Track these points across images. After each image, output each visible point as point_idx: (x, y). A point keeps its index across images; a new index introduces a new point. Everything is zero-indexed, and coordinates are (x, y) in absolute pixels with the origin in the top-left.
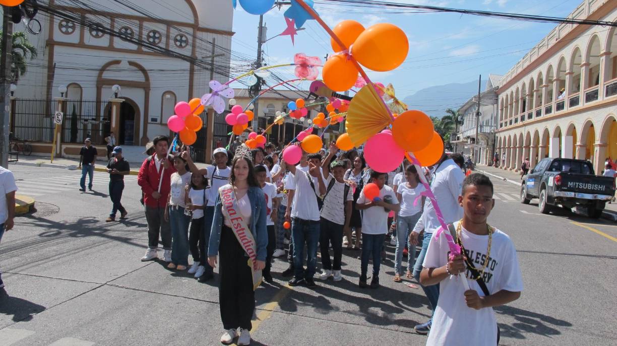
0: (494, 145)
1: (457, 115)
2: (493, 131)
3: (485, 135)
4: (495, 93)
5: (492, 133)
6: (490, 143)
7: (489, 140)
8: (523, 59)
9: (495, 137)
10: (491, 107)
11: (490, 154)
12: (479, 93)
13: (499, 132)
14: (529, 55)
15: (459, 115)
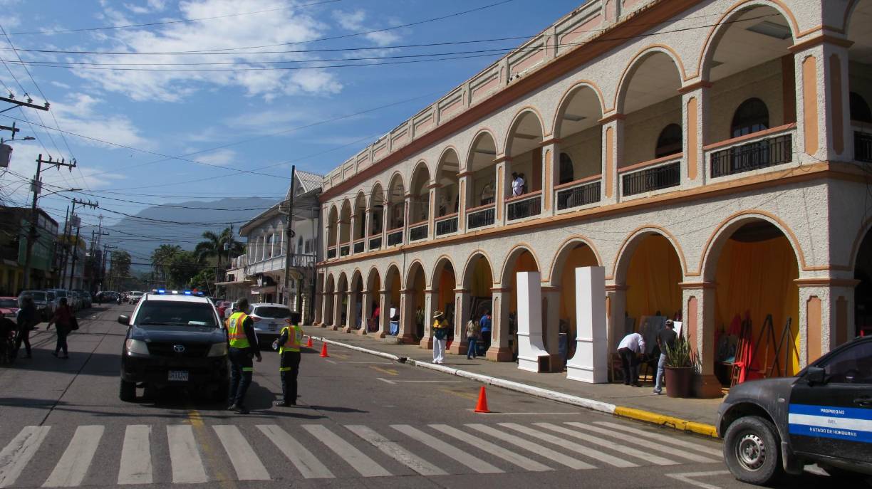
0: (313, 289)
1: (220, 241)
2: (311, 265)
3: (299, 271)
4: (317, 199)
5: (311, 268)
6: (307, 285)
7: (305, 280)
8: (393, 132)
9: (315, 274)
10: (307, 222)
11: (308, 304)
12: (292, 196)
13: (327, 266)
14: (410, 123)
15: (224, 241)
